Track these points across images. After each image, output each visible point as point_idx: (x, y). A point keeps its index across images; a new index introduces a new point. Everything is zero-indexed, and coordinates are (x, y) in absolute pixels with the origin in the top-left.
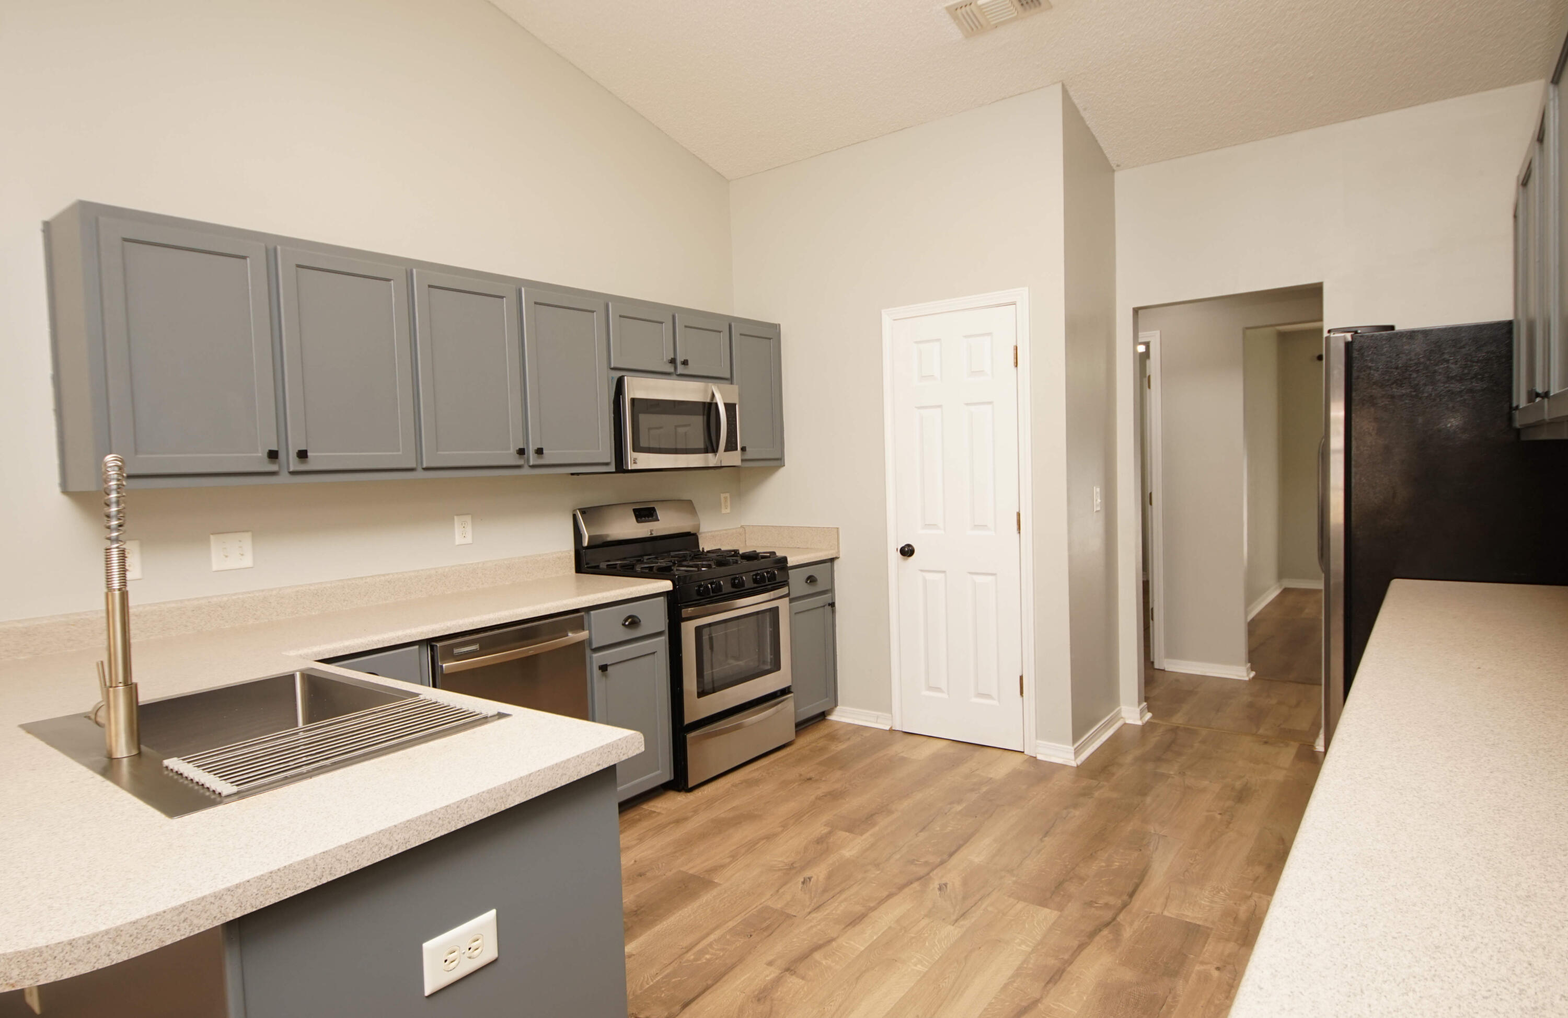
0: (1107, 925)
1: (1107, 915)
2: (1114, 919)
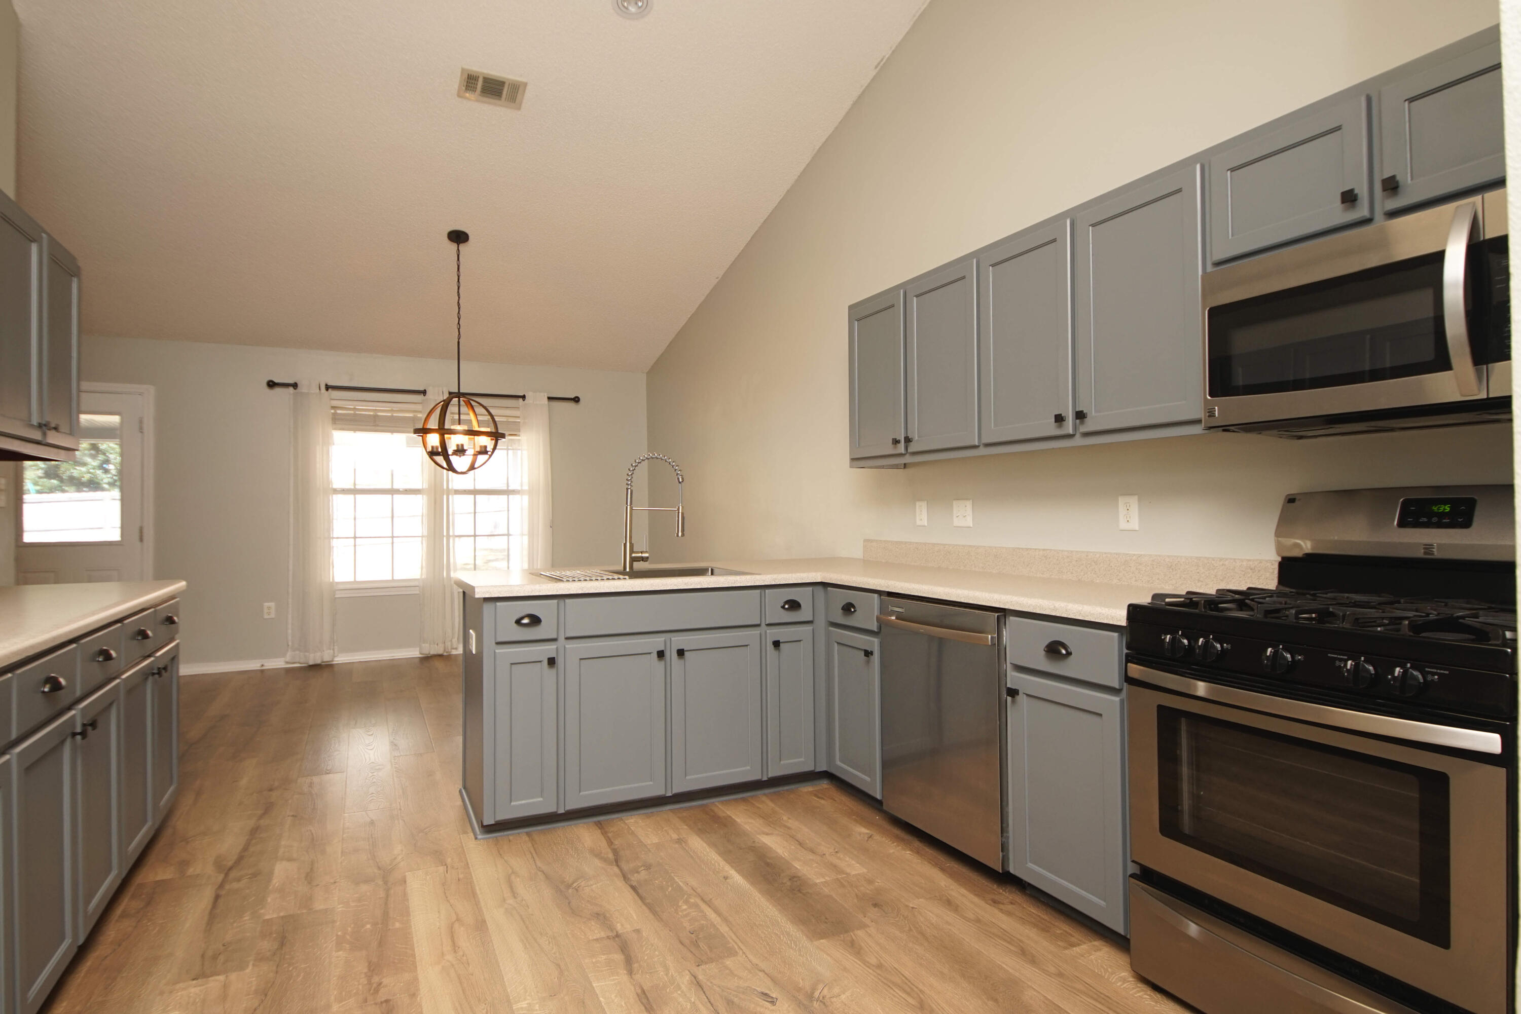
0: (231, 869)
1: (233, 874)
2: (227, 875)
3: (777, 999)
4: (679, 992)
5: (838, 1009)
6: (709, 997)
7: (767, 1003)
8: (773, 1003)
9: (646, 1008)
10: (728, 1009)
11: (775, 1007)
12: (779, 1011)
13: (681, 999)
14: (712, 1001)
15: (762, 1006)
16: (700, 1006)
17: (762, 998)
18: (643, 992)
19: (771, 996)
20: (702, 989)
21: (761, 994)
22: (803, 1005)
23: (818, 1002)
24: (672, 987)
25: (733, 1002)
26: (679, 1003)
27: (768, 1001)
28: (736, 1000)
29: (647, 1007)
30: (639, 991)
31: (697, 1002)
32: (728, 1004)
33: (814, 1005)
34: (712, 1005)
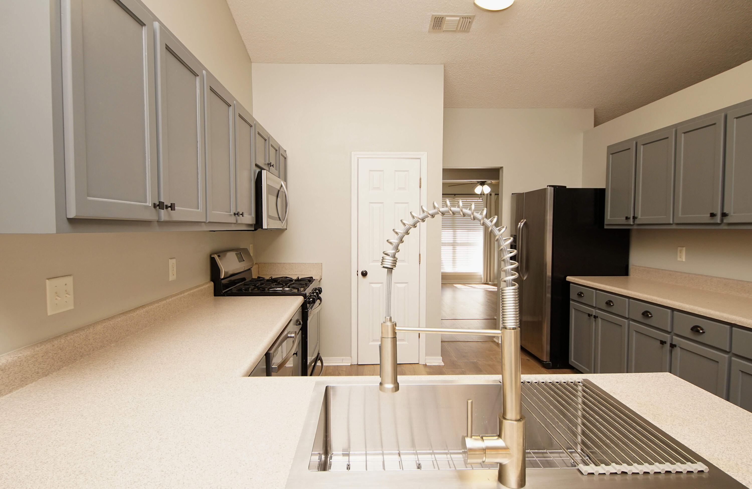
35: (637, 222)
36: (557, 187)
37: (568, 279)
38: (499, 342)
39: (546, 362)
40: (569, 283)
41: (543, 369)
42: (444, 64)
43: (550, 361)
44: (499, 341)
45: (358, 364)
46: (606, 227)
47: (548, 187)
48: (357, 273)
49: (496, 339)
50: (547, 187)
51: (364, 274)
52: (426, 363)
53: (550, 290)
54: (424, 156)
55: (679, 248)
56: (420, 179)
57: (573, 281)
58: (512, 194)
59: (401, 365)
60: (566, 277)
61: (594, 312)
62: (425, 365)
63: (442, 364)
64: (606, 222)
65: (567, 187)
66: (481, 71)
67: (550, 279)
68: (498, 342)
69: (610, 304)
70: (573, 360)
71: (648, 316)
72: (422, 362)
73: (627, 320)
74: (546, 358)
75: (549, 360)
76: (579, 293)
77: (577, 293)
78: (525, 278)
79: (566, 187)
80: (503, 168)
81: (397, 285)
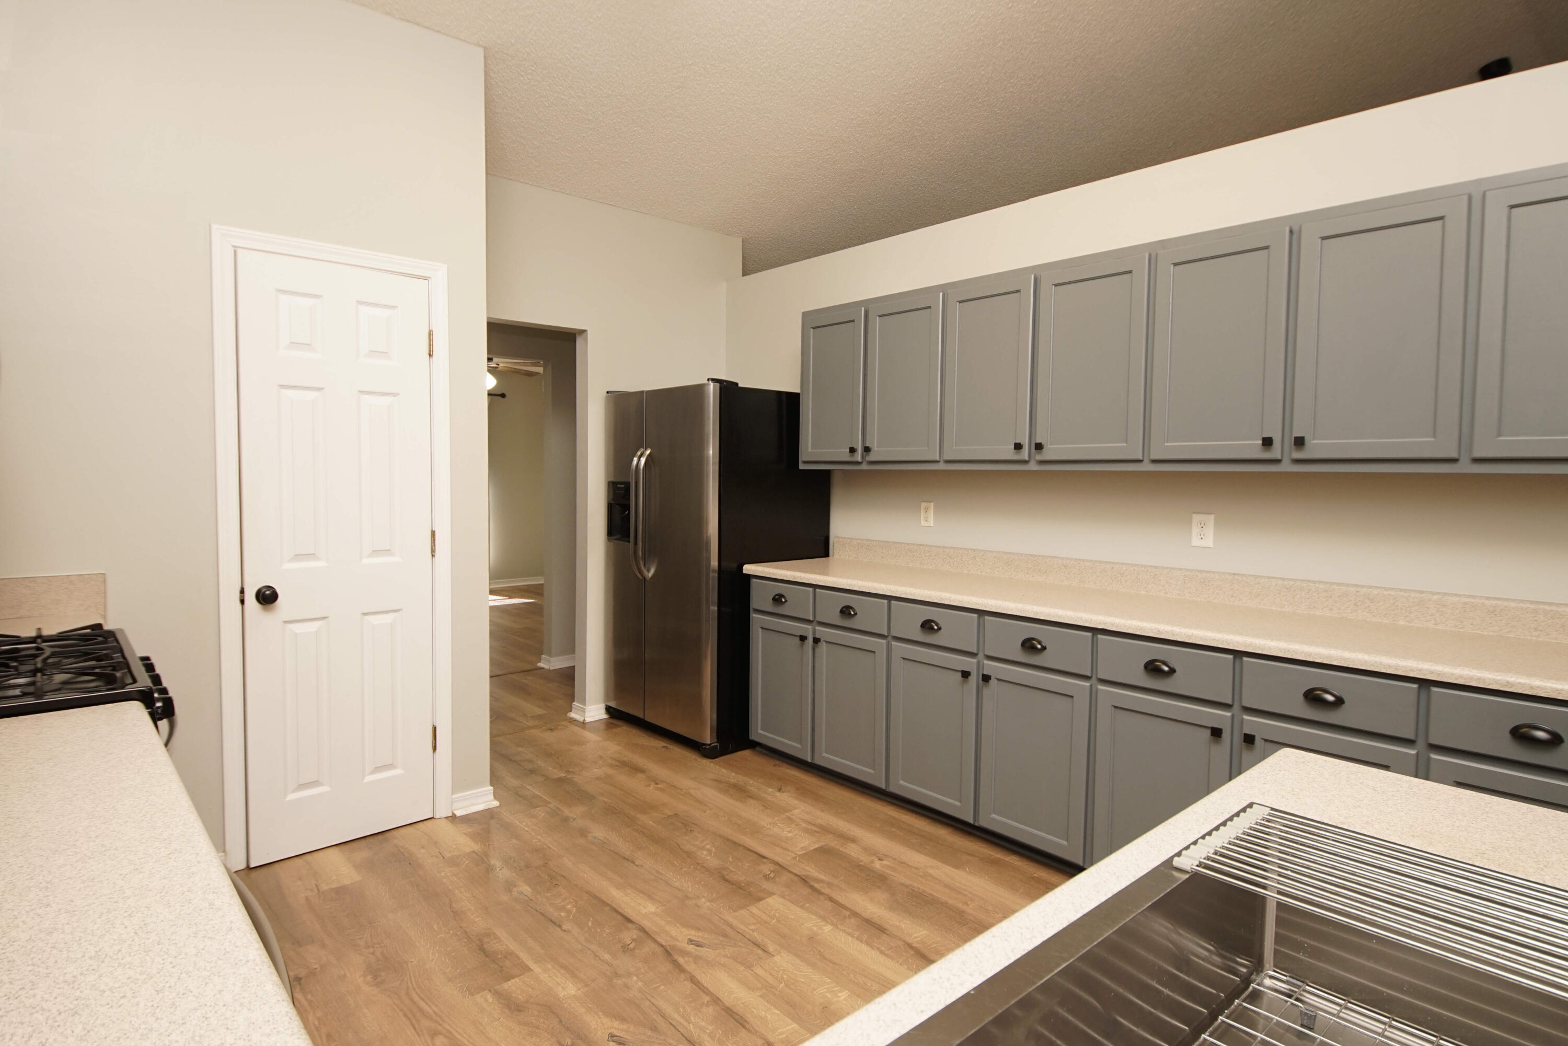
3: (608, 1040)
4: (708, 1031)
5: (546, 1040)
6: (677, 1031)
7: (618, 1034)
8: (612, 1036)
9: (731, 1010)
10: (655, 1022)
11: (609, 1032)
12: (605, 1029)
13: (703, 1024)
14: (672, 1028)
15: (622, 1030)
16: (682, 1021)
17: (624, 1039)
18: (744, 1027)
19: (614, 1043)
20: (686, 1039)
21: (625, 1043)
22: (581, 1039)
23: (566, 1044)
24: (717, 1036)
25: (651, 1029)
26: (703, 1020)
27: (617, 1036)
28: (649, 1033)
29: (730, 1012)
30: (747, 1026)
31: (686, 1024)
32: (655, 1027)
33: (570, 1040)
34: (671, 1024)
35: (872, 457)
36: (725, 383)
37: (747, 570)
38: (586, 719)
39: (710, 744)
40: (749, 577)
41: (704, 761)
42: (485, 49)
43: (717, 742)
44: (585, 717)
45: (252, 865)
46: (802, 467)
47: (710, 381)
48: (241, 597)
49: (576, 713)
50: (706, 382)
51: (267, 597)
52: (455, 812)
53: (714, 596)
54: (440, 275)
55: (923, 505)
56: (430, 334)
57: (761, 573)
58: (608, 392)
59: (387, 835)
60: (743, 566)
61: (807, 629)
62: (453, 818)
63: (496, 803)
64: (803, 457)
65: (740, 385)
66: (564, 95)
67: (716, 575)
68: (584, 720)
69: (850, 614)
70: (760, 731)
71: (932, 628)
72: (443, 812)
73: (885, 640)
74: (707, 737)
75: (716, 740)
76: (777, 597)
77: (772, 597)
78: (650, 574)
79: (737, 384)
80: (587, 333)
81: (371, 618)
